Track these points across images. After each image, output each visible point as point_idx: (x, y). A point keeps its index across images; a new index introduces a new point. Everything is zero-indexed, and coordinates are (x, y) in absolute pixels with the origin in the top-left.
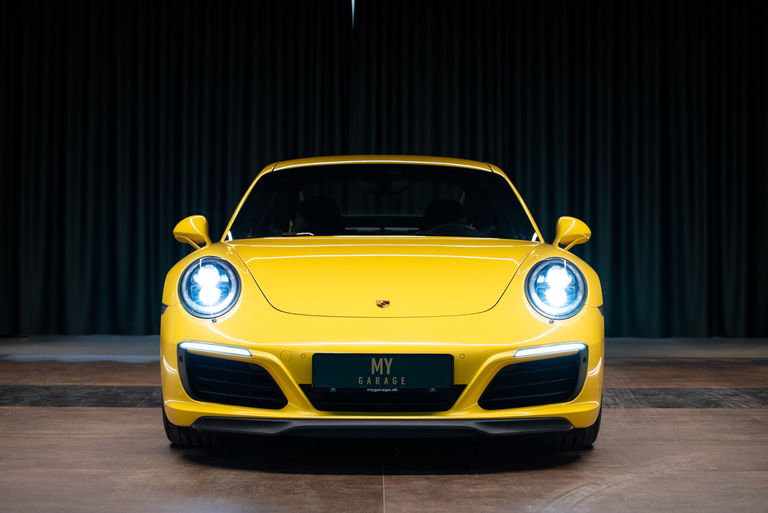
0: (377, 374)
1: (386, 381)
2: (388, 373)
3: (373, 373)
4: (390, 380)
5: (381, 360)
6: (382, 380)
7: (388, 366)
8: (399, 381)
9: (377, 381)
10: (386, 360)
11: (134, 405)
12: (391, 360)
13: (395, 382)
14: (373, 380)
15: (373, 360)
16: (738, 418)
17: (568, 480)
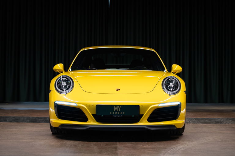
0: (116, 111)
1: (119, 113)
2: (119, 111)
3: (115, 111)
4: (120, 113)
5: (117, 107)
6: (117, 113)
7: (119, 109)
8: (123, 113)
9: (116, 113)
10: (119, 107)
11: (41, 122)
12: (120, 107)
13: (121, 114)
14: (115, 113)
15: (115, 107)
16: (227, 127)
17: (174, 144)
